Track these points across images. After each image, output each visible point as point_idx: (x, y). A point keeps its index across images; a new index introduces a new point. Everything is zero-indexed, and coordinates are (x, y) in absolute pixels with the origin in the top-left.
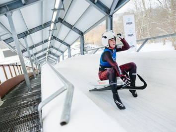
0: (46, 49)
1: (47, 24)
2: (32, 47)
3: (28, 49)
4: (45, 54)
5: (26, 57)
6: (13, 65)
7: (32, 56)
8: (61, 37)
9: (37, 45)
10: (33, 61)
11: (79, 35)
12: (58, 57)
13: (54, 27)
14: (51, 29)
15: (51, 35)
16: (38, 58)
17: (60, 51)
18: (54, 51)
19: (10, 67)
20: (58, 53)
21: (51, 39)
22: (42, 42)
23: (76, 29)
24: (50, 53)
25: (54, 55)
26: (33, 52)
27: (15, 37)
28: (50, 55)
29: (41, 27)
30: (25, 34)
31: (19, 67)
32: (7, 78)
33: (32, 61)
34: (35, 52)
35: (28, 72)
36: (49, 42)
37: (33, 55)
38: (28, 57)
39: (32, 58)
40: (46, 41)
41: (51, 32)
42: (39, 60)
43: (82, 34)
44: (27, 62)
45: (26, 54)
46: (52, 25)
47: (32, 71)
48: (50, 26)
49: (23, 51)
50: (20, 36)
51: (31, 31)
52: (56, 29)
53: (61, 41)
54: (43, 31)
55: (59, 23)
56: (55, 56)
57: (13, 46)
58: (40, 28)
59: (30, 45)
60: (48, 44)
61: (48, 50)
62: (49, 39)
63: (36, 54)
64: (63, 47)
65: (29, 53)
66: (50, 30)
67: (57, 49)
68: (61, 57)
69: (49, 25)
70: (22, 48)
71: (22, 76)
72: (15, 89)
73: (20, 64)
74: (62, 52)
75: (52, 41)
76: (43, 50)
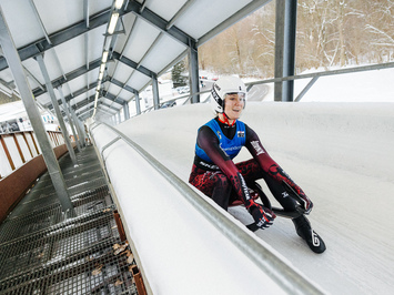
0: (93, 85)
1: (99, 18)
2: (59, 82)
3: (49, 87)
4: (92, 98)
5: (45, 107)
6: (12, 135)
7: (60, 102)
8: (133, 53)
9: (72, 76)
10: (64, 114)
11: (183, 47)
12: (124, 103)
13: (117, 26)
14: (111, 30)
15: (107, 49)
16: (74, 107)
17: (128, 88)
18: (113, 89)
19: (5, 139)
20: (125, 94)
21: (109, 59)
22: (85, 67)
24: (103, 93)
25: (113, 98)
26: (61, 92)
27: (12, 57)
28: (103, 99)
29: (80, 27)
30: (38, 48)
31: (28, 136)
33: (61, 115)
34: (66, 94)
35: (53, 145)
36: (103, 66)
37: (63, 100)
38: (50, 107)
39: (61, 108)
40: (95, 64)
41: (109, 40)
42: (77, 112)
43: (192, 43)
44: (50, 122)
45: (44, 99)
46: (115, 18)
48: (107, 21)
49: (37, 92)
50: (25, 53)
51: (57, 37)
52: (124, 31)
53: (134, 65)
54: (86, 40)
55: (131, 15)
56: (118, 102)
57: (8, 80)
58: (80, 30)
59: (53, 76)
60: (98, 74)
61: (98, 88)
62: (104, 60)
63: (68, 98)
64: (139, 79)
65: (53, 96)
66: (107, 35)
67: (122, 85)
68: (132, 105)
69: (103, 19)
70: (33, 85)
71: (38, 161)
73: (32, 129)
74: (136, 92)
75: (110, 63)
76: (86, 89)
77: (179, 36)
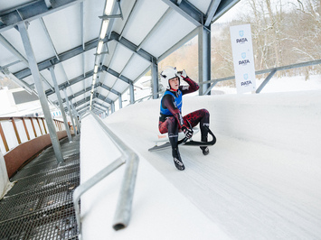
0: (89, 89)
1: (91, 44)
2: (65, 86)
3: (57, 89)
4: (88, 98)
5: (54, 103)
6: (30, 118)
7: (64, 100)
8: (116, 67)
9: (73, 81)
10: (66, 110)
11: (149, 63)
12: (112, 102)
13: (104, 48)
14: (99, 52)
15: (98, 63)
16: (75, 105)
17: (114, 91)
18: (104, 92)
19: (26, 121)
20: (112, 96)
21: (99, 70)
22: (83, 75)
23: (143, 52)
24: (97, 95)
25: (104, 98)
26: (65, 93)
27: (34, 68)
28: (96, 99)
29: (80, 49)
30: (52, 62)
31: (40, 121)
32: (19, 141)
33: (64, 110)
34: (69, 95)
35: (57, 130)
36: (95, 76)
37: (67, 99)
38: (57, 103)
39: (65, 105)
40: (90, 74)
41: (98, 58)
42: (77, 108)
43: (154, 60)
44: (56, 113)
45: (53, 97)
46: (101, 45)
47: (64, 128)
48: (96, 46)
49: (49, 93)
50: (42, 66)
51: (63, 56)
52: (108, 52)
53: (117, 75)
54: (83, 57)
55: (113, 42)
56: (106, 101)
57: (30, 83)
58: (78, 51)
59: (60, 81)
60: (92, 80)
61: (92, 91)
62: (96, 71)
63: (71, 98)
64: (120, 85)
65: (59, 95)
66: (96, 54)
67: (110, 89)
68: (117, 103)
69: (94, 45)
70: (46, 88)
71: (47, 137)
72: (34, 161)
73: (43, 116)
74: (119, 94)
75: (100, 73)
76: (84, 91)
77: (145, 55)
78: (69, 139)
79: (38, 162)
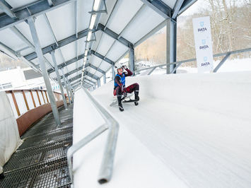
0: (81, 68)
1: (82, 34)
2: (62, 66)
3: (56, 68)
4: (80, 76)
5: (54, 79)
6: (36, 91)
7: (62, 77)
8: (102, 51)
9: (69, 62)
11: (127, 48)
12: (98, 79)
13: (92, 37)
14: (88, 40)
15: (87, 48)
16: (70, 81)
17: (100, 70)
18: (92, 71)
19: (33, 92)
20: (98, 74)
21: (88, 54)
22: (76, 58)
23: (122, 40)
24: (86, 73)
25: (92, 76)
26: (63, 72)
27: (39, 52)
28: (86, 76)
29: (74, 37)
30: (53, 48)
31: (44, 93)
33: (62, 85)
34: (65, 73)
35: (56, 100)
36: (85, 58)
37: (64, 76)
38: (56, 79)
39: (62, 81)
40: (81, 57)
41: (88, 44)
42: (72, 83)
43: (131, 46)
44: (55, 86)
45: (53, 75)
46: (90, 34)
47: (61, 98)
48: (87, 35)
49: (50, 71)
50: (45, 51)
51: (61, 43)
52: (95, 40)
53: (102, 57)
54: (76, 44)
55: (100, 32)
56: (94, 78)
57: (36, 64)
58: (73, 39)
59: (59, 62)
60: (83, 62)
61: (83, 70)
62: (86, 54)
63: (67, 75)
64: (105, 65)
65: (58, 73)
66: (87, 42)
67: (96, 69)
68: (102, 80)
69: (85, 34)
70: (48, 67)
71: (49, 105)
72: (39, 124)
73: (45, 89)
74: (104, 73)
75: (90, 56)
76: (76, 70)
77: (124, 42)
78: (65, 107)
79: (42, 125)
